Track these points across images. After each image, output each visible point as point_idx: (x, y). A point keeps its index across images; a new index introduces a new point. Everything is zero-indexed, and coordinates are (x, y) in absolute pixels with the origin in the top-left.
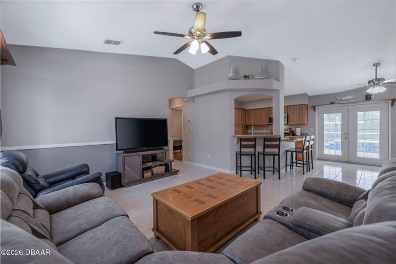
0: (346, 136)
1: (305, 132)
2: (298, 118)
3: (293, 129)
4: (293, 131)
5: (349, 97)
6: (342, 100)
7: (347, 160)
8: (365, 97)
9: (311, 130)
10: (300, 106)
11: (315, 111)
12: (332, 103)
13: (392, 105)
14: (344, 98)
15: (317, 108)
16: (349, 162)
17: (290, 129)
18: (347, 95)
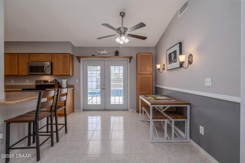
0: (103, 87)
1: (71, 83)
2: (63, 68)
3: (60, 81)
4: (58, 83)
5: (105, 52)
6: (100, 54)
7: (104, 109)
8: (115, 54)
9: (77, 81)
10: (65, 55)
11: (80, 62)
12: (93, 56)
13: (130, 62)
14: (102, 52)
15: (82, 60)
16: (105, 110)
17: (56, 80)
18: (104, 50)
